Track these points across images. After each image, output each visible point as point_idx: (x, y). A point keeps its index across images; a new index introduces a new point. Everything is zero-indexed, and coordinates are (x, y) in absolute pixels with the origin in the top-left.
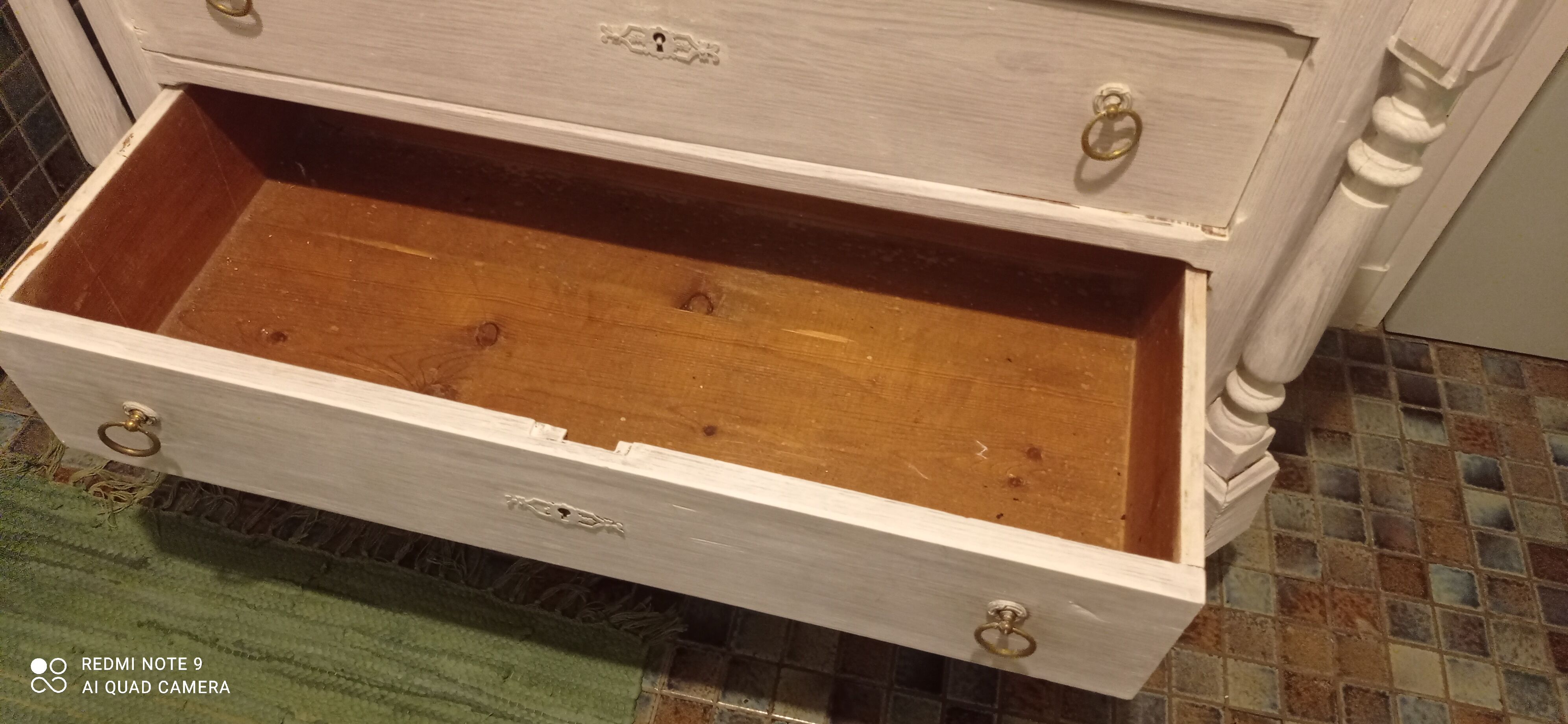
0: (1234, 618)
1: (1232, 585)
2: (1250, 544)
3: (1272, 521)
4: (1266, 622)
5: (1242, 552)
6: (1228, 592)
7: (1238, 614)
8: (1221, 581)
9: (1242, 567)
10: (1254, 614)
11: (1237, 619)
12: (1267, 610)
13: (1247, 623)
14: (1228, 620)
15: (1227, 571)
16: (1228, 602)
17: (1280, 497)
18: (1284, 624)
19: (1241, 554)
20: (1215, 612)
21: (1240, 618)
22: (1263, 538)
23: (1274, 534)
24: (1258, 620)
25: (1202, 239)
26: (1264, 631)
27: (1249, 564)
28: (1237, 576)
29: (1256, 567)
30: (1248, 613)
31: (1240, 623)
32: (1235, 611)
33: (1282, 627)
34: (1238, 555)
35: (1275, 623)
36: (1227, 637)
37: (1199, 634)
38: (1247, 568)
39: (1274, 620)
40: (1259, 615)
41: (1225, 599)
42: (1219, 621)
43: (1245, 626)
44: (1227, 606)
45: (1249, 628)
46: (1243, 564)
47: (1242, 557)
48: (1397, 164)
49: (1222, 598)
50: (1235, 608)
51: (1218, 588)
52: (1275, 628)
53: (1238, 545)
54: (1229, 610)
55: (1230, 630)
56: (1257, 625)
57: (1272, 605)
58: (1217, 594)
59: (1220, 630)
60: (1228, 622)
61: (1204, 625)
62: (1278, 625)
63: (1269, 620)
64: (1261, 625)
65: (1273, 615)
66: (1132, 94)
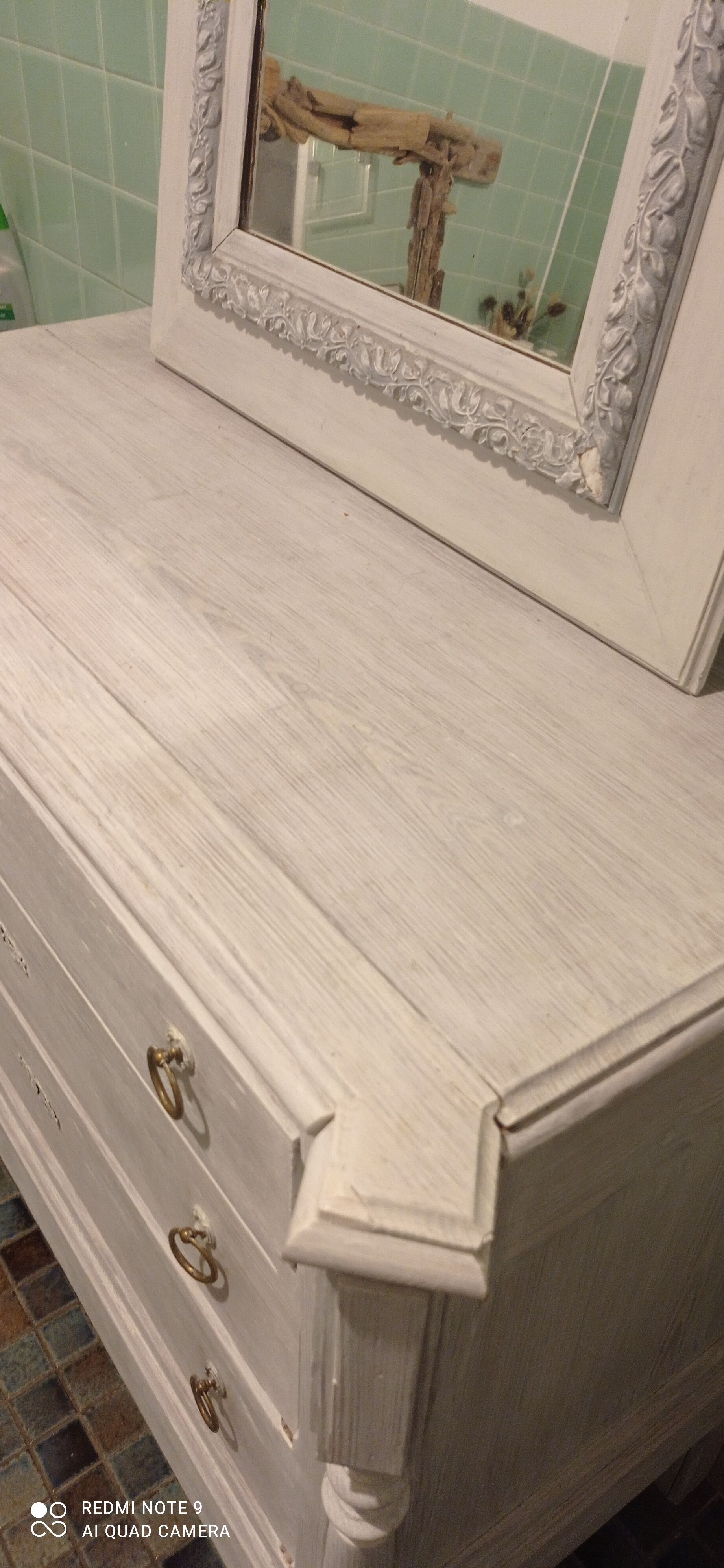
25: (277, 1427)
66: (210, 1229)
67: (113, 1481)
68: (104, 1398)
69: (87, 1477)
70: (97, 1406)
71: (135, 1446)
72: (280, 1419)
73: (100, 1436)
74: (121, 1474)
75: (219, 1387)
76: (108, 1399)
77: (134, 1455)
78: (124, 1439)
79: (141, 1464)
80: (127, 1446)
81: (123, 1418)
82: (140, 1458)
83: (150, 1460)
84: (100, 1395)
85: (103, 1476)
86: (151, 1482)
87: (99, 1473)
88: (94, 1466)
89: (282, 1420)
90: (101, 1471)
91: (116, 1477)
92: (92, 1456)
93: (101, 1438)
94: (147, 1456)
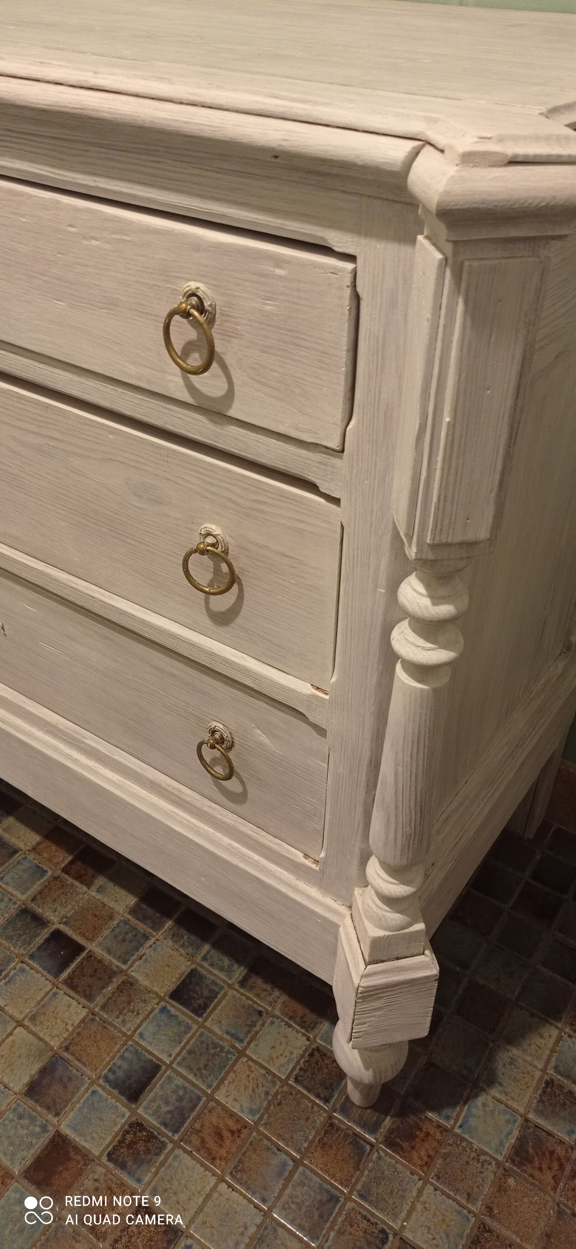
0: (458, 1145)
1: (474, 1111)
2: (516, 1078)
3: (552, 1064)
4: (490, 1164)
5: (503, 1083)
6: (466, 1117)
7: (464, 1144)
8: (465, 1103)
9: (494, 1098)
10: (481, 1150)
11: (461, 1148)
12: (497, 1151)
13: (469, 1157)
14: (450, 1145)
15: (476, 1096)
16: (461, 1127)
18: (507, 1173)
19: (501, 1085)
20: (441, 1132)
21: (464, 1149)
22: (532, 1077)
23: (547, 1078)
24: (482, 1158)
25: (309, 692)
26: (482, 1173)
27: (502, 1097)
28: (484, 1105)
29: (509, 1103)
30: (475, 1147)
31: (461, 1154)
32: (463, 1139)
33: (504, 1175)
34: (497, 1085)
35: (498, 1168)
36: (439, 1161)
37: (413, 1148)
38: (499, 1101)
39: (498, 1164)
40: (486, 1153)
41: (459, 1124)
42: (440, 1143)
43: (465, 1158)
44: (457, 1130)
45: (467, 1163)
46: (498, 1095)
47: (500, 1088)
48: (421, 642)
49: (456, 1121)
50: (467, 1136)
51: (458, 1109)
52: (495, 1174)
53: (503, 1074)
54: (457, 1135)
55: (445, 1157)
56: (478, 1162)
57: (506, 1149)
58: (454, 1116)
59: (437, 1152)
60: (449, 1148)
61: (423, 1140)
62: (501, 1171)
63: (494, 1163)
64: (483, 1164)
65: (500, 1158)
66: (222, 536)
67: (104, 958)
68: (73, 908)
69: (82, 963)
70: (69, 915)
71: (113, 930)
72: (310, 686)
73: (80, 933)
74: (109, 952)
75: (227, 737)
76: (77, 908)
77: (115, 936)
78: (102, 929)
79: (124, 940)
80: (106, 932)
81: (96, 916)
82: (121, 937)
83: (130, 935)
84: (69, 907)
85: (95, 958)
86: (137, 949)
87: (91, 957)
88: (84, 954)
89: (312, 685)
90: (90, 956)
91: (105, 955)
92: (81, 948)
93: (83, 935)
94: (126, 933)
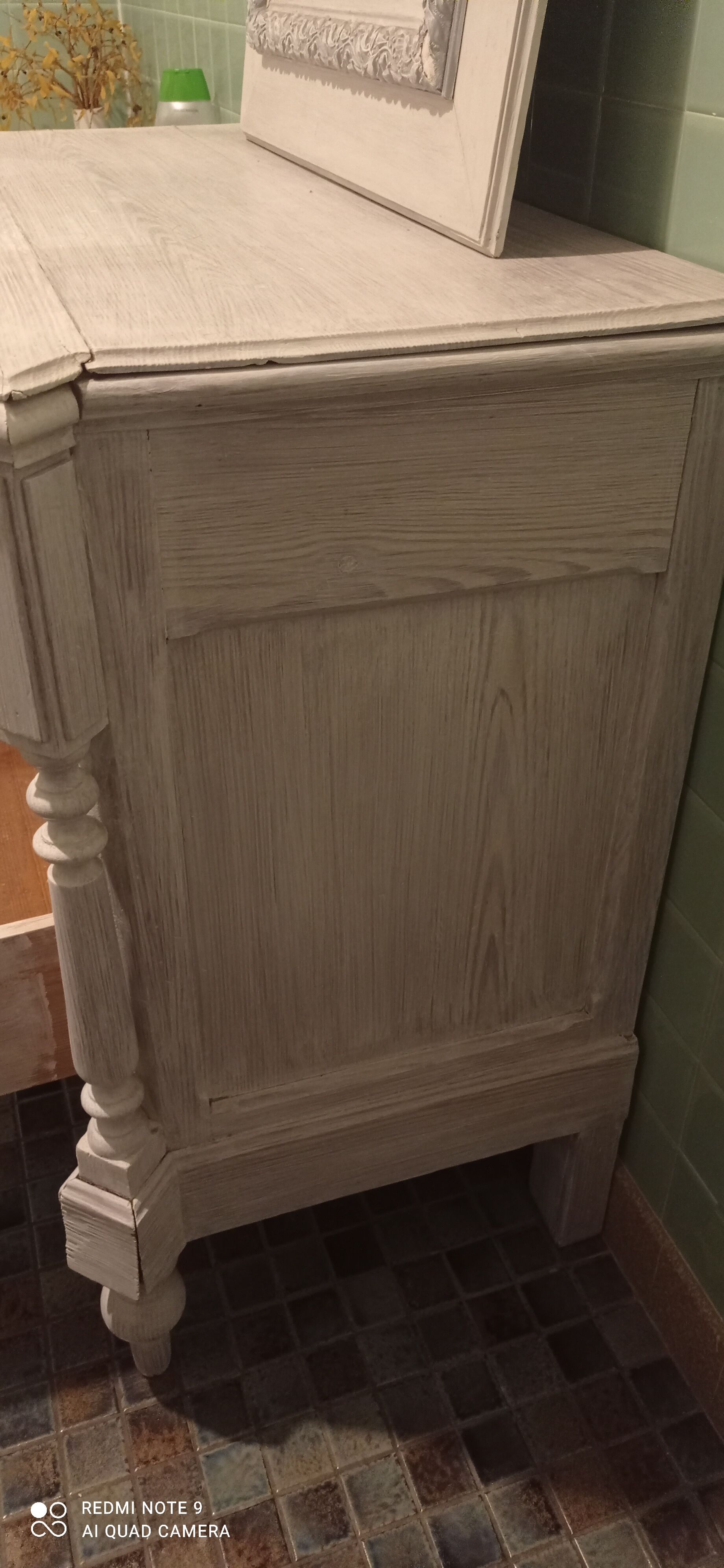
0: (188, 1469)
1: (233, 1454)
2: (302, 1456)
3: (352, 1472)
5: (286, 1451)
6: (221, 1453)
7: (195, 1473)
8: (233, 1440)
9: (264, 1457)
11: (189, 1474)
12: (219, 1504)
13: (188, 1487)
14: (182, 1463)
15: (250, 1442)
16: (207, 1457)
17: (395, 1471)
19: (282, 1451)
20: (186, 1447)
21: (191, 1478)
22: (320, 1468)
23: (333, 1480)
27: (271, 1462)
28: (248, 1456)
29: (273, 1473)
30: (202, 1484)
31: (184, 1479)
32: (198, 1469)
34: (278, 1448)
36: (160, 1470)
37: (149, 1440)
38: (265, 1463)
39: (208, 1516)
40: (206, 1498)
41: (208, 1453)
44: (201, 1457)
46: (269, 1458)
47: (278, 1454)
49: (209, 1449)
50: (204, 1469)
51: (222, 1440)
53: (294, 1443)
54: (195, 1460)
57: (227, 1509)
58: (212, 1443)
61: (163, 1441)
65: (215, 1513)
